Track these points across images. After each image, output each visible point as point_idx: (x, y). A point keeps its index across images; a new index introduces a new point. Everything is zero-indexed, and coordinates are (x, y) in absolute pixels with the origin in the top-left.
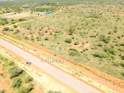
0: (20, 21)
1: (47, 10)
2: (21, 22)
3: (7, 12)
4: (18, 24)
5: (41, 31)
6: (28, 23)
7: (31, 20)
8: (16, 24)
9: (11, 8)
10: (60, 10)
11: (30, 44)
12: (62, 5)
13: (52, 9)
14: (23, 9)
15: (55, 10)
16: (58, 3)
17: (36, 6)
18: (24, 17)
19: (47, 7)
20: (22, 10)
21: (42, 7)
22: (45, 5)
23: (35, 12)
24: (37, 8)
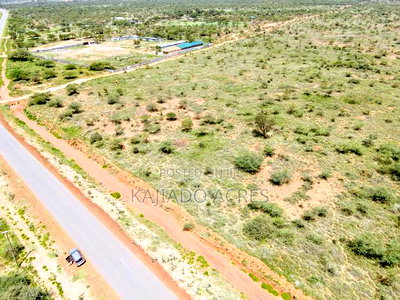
0: (92, 72)
1: (189, 34)
2: (97, 75)
3: (61, 36)
4: (83, 84)
5: (154, 114)
6: (116, 81)
7: (130, 70)
8: (78, 81)
9: (79, 25)
10: (233, 35)
11: (105, 167)
12: (242, 19)
13: (207, 32)
14: (115, 28)
15: (214, 36)
16: (230, 10)
17: (157, 19)
18: (110, 55)
19: (191, 24)
20: (109, 31)
21: (175, 23)
22: (184, 18)
23: (147, 40)
24: (159, 28)
